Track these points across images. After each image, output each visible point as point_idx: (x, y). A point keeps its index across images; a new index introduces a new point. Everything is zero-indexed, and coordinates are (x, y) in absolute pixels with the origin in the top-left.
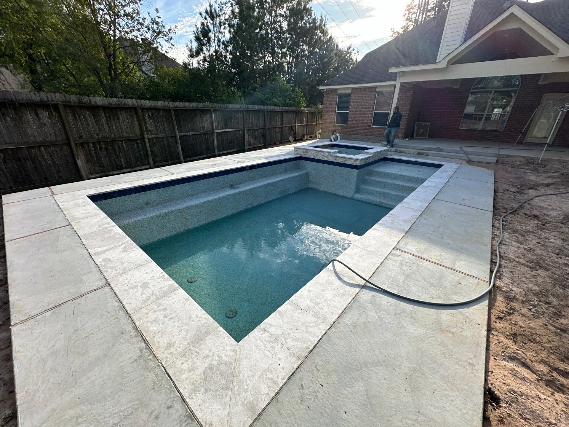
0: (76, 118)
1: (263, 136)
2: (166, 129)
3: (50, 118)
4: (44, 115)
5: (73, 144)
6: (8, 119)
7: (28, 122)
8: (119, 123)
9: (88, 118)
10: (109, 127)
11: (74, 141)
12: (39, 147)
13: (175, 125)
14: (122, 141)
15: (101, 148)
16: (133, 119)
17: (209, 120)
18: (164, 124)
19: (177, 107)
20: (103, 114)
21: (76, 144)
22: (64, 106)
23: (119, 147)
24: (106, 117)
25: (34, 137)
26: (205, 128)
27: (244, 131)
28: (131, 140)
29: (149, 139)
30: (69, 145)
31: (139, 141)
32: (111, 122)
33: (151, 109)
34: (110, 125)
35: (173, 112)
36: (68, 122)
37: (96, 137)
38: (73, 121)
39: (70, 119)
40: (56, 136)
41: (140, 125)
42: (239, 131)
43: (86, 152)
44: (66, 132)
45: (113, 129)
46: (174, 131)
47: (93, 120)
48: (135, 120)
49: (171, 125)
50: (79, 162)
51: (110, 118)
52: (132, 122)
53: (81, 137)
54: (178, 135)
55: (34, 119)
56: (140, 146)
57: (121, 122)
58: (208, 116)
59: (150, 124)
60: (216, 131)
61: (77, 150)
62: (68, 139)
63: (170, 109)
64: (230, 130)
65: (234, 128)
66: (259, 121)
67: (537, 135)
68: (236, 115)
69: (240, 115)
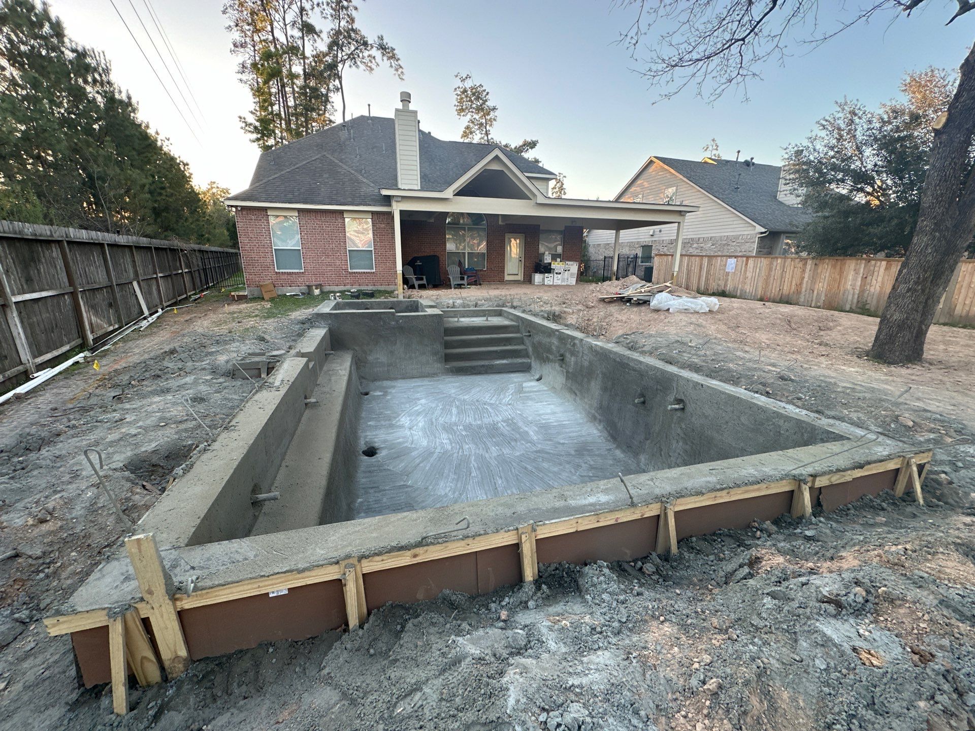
1: (110, 305)
27: (73, 295)
42: (63, 294)
60: (14, 299)
64: (44, 294)
65: (51, 289)
66: (96, 268)
67: (511, 273)
68: (47, 253)
69: (56, 252)
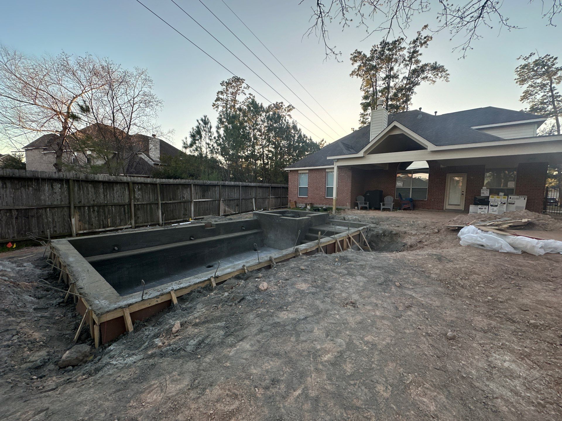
0: (80, 189)
1: (237, 205)
2: (151, 198)
3: (60, 189)
4: (57, 186)
5: (72, 207)
6: (31, 188)
7: (44, 191)
8: (113, 193)
9: (90, 189)
10: (104, 196)
11: (74, 205)
12: (46, 208)
13: (159, 196)
14: (112, 206)
15: (94, 210)
16: (125, 190)
17: (189, 192)
18: (150, 194)
19: (163, 182)
20: (102, 187)
21: (75, 207)
22: (74, 180)
23: (109, 210)
24: (103, 188)
25: (45, 201)
26: (184, 198)
27: (219, 201)
28: (120, 205)
29: (135, 205)
30: (69, 207)
31: (126, 206)
32: (106, 192)
33: (141, 183)
34: (105, 194)
35: (158, 186)
36: (74, 192)
37: (92, 202)
38: (78, 190)
39: (76, 189)
40: (61, 201)
41: (129, 194)
42: (215, 200)
43: (81, 213)
44: (69, 199)
45: (107, 197)
46: (157, 200)
47: (93, 190)
48: (127, 191)
49: (156, 195)
50: (73, 220)
51: (107, 190)
52: (123, 192)
53: (80, 202)
54: (160, 202)
55: (49, 189)
56: (126, 210)
57: (115, 192)
58: (189, 189)
59: (138, 194)
60: (195, 200)
61: (74, 212)
62: (70, 203)
63: (156, 184)
64: (207, 200)
65: (211, 199)
66: (234, 193)
67: (452, 203)
68: (213, 189)
69: (217, 188)
